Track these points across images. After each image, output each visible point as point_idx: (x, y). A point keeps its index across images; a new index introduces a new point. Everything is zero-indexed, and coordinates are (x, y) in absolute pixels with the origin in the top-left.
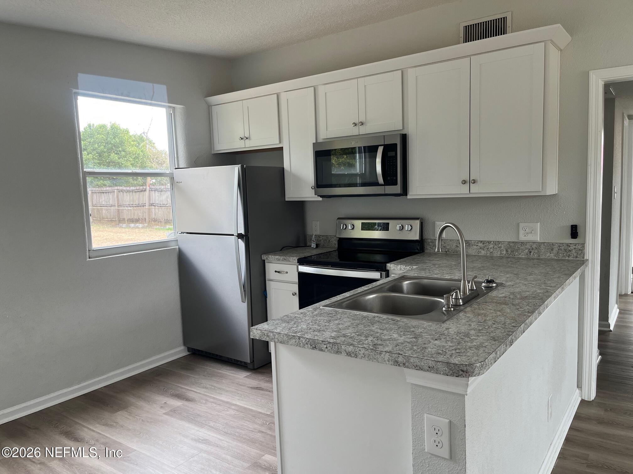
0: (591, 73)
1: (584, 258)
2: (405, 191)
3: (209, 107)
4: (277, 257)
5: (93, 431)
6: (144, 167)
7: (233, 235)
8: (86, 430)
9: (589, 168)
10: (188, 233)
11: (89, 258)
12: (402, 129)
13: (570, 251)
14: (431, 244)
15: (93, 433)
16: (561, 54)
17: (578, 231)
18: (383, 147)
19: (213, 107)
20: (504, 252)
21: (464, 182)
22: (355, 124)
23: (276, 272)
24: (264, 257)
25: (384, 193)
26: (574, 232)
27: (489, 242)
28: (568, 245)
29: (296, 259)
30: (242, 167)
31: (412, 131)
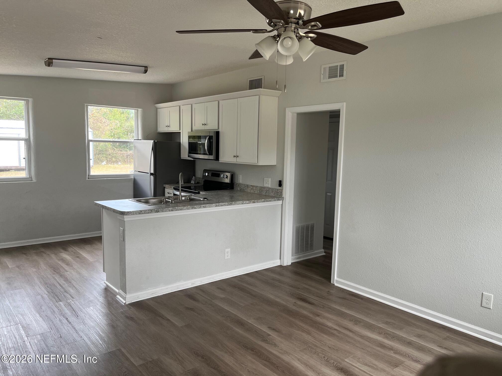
0: (286, 108)
1: (282, 196)
2: (217, 158)
3: (157, 109)
4: (168, 186)
5: (74, 249)
6: (119, 138)
7: (148, 173)
8: (71, 248)
9: (285, 153)
10: (139, 172)
11: (88, 179)
12: (217, 129)
13: (278, 193)
14: (236, 185)
15: (73, 249)
16: (278, 99)
17: (282, 183)
18: (209, 137)
19: (158, 109)
20: (258, 192)
21: (234, 156)
22: (203, 125)
23: (168, 193)
24: (164, 186)
25: (209, 159)
26: (280, 184)
27: (254, 186)
28: (278, 190)
29: (173, 187)
30: (154, 141)
31: (220, 130)
